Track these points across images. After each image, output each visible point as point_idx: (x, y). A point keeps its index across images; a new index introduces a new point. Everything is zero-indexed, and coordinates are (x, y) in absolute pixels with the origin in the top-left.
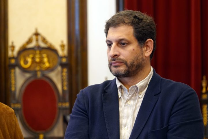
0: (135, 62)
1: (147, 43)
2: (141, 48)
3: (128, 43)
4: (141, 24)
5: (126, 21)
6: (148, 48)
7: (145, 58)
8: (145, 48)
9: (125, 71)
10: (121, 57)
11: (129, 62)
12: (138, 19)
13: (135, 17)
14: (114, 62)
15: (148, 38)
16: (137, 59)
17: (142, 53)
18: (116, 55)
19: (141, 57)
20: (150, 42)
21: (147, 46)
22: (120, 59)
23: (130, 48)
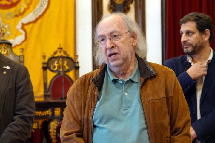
0: (198, 45)
1: (206, 32)
2: (202, 35)
3: (193, 33)
4: (201, 20)
5: (191, 19)
6: (207, 35)
7: (204, 42)
8: (205, 35)
9: (191, 50)
10: (189, 42)
11: (194, 45)
12: (199, 17)
13: (197, 16)
14: (185, 45)
15: (206, 29)
16: (199, 42)
17: (203, 39)
18: (185, 41)
19: (201, 41)
20: (208, 31)
21: (206, 34)
22: (188, 43)
23: (195, 36)
